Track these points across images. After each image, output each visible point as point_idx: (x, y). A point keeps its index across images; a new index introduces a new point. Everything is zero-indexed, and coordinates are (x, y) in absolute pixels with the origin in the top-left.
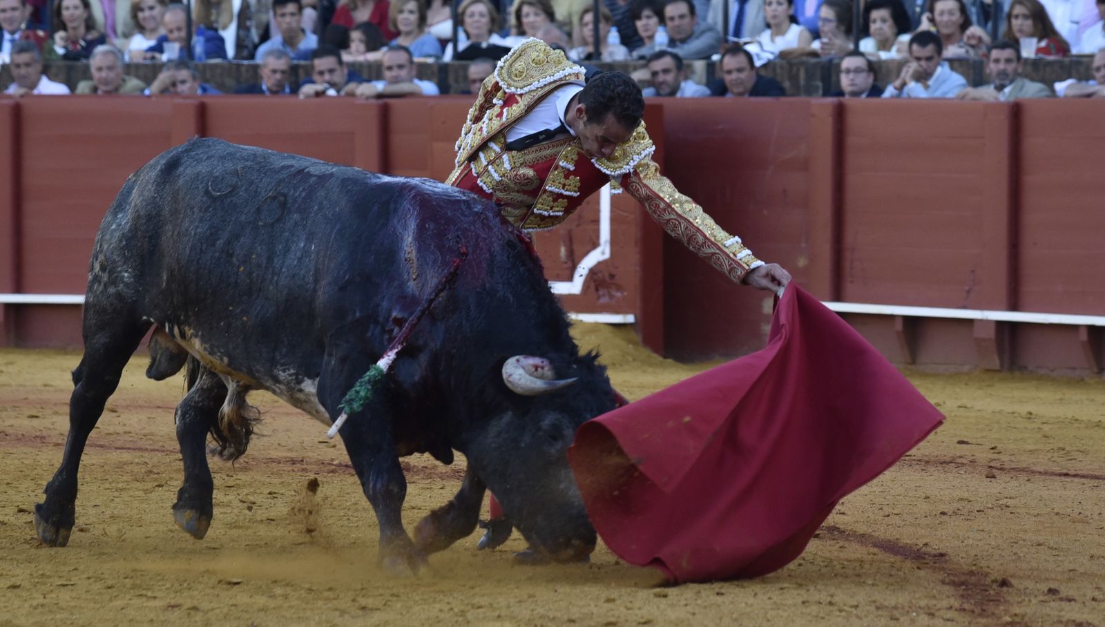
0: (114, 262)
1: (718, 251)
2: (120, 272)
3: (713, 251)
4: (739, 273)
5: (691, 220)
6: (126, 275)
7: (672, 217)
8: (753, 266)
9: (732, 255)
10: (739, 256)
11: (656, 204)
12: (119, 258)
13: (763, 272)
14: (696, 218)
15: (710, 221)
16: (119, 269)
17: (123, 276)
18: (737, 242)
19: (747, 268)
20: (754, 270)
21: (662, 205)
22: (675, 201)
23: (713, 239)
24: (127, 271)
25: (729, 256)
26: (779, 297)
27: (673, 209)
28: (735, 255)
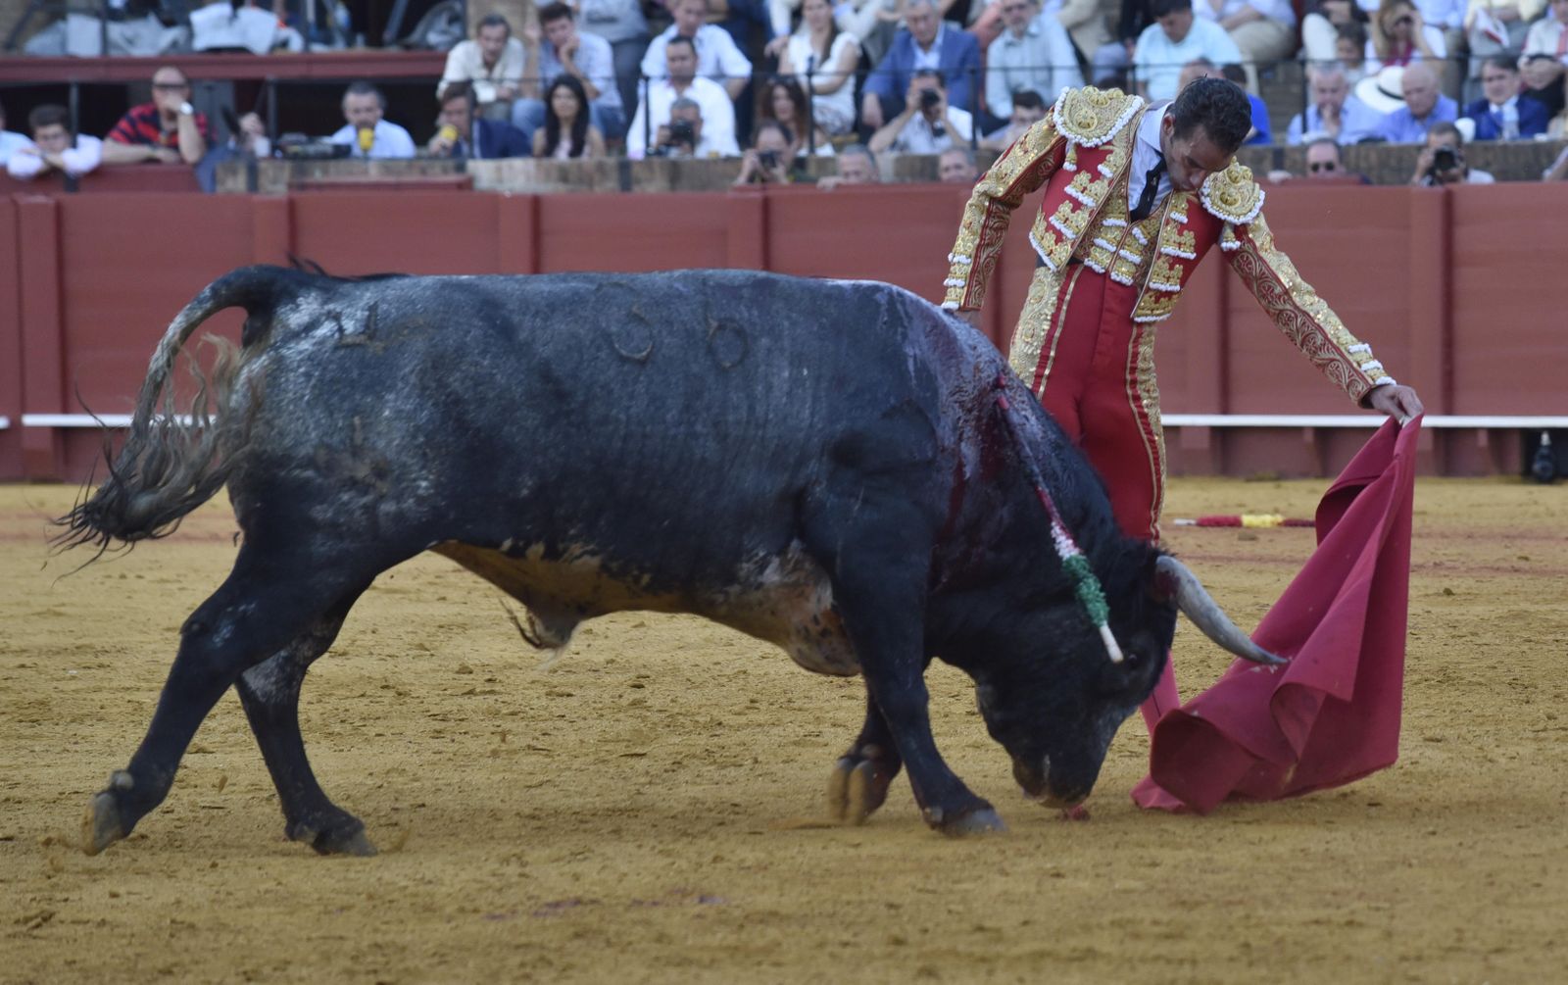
0: (404, 465)
1: (1338, 357)
2: (415, 480)
3: (1332, 356)
4: (1360, 388)
5: (1312, 314)
6: (424, 484)
7: (1288, 307)
8: (1379, 382)
9: (1355, 365)
10: (1365, 367)
11: (1270, 287)
12: (415, 460)
13: (1389, 391)
14: (1318, 313)
15: (1335, 320)
16: (413, 476)
17: (419, 487)
18: (1366, 351)
19: (1371, 382)
20: (1381, 386)
21: (1278, 290)
22: (1295, 287)
23: (1335, 341)
24: (426, 479)
25: (1352, 366)
26: (1401, 426)
27: (1290, 298)
28: (1359, 365)
